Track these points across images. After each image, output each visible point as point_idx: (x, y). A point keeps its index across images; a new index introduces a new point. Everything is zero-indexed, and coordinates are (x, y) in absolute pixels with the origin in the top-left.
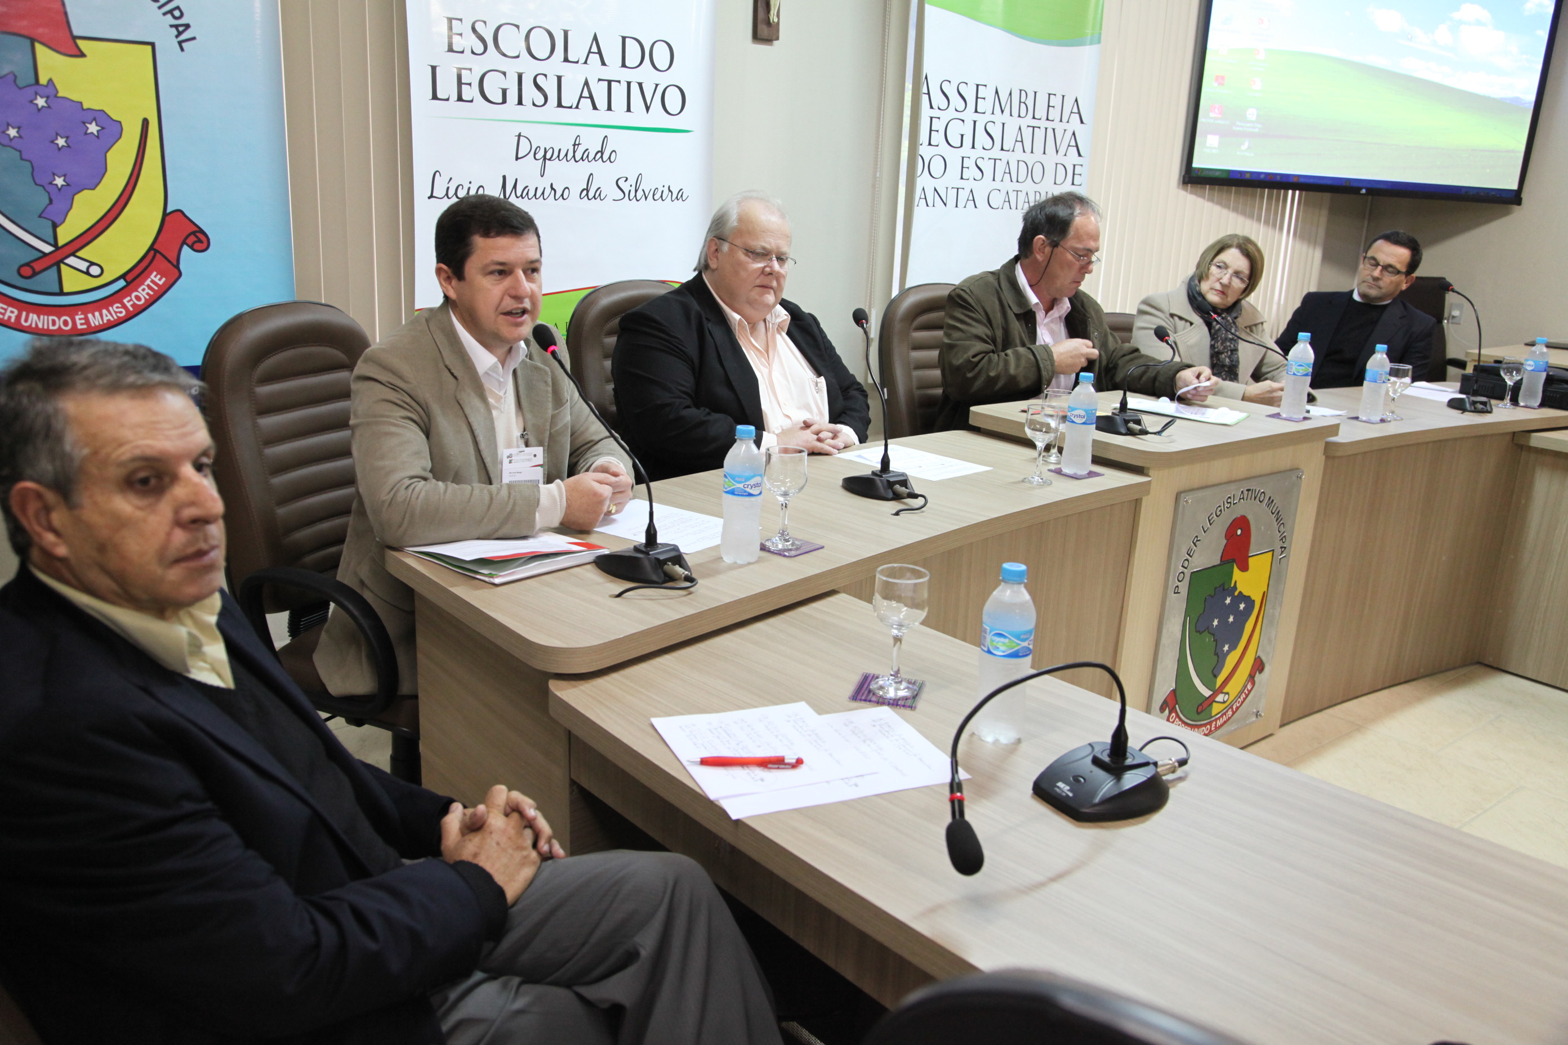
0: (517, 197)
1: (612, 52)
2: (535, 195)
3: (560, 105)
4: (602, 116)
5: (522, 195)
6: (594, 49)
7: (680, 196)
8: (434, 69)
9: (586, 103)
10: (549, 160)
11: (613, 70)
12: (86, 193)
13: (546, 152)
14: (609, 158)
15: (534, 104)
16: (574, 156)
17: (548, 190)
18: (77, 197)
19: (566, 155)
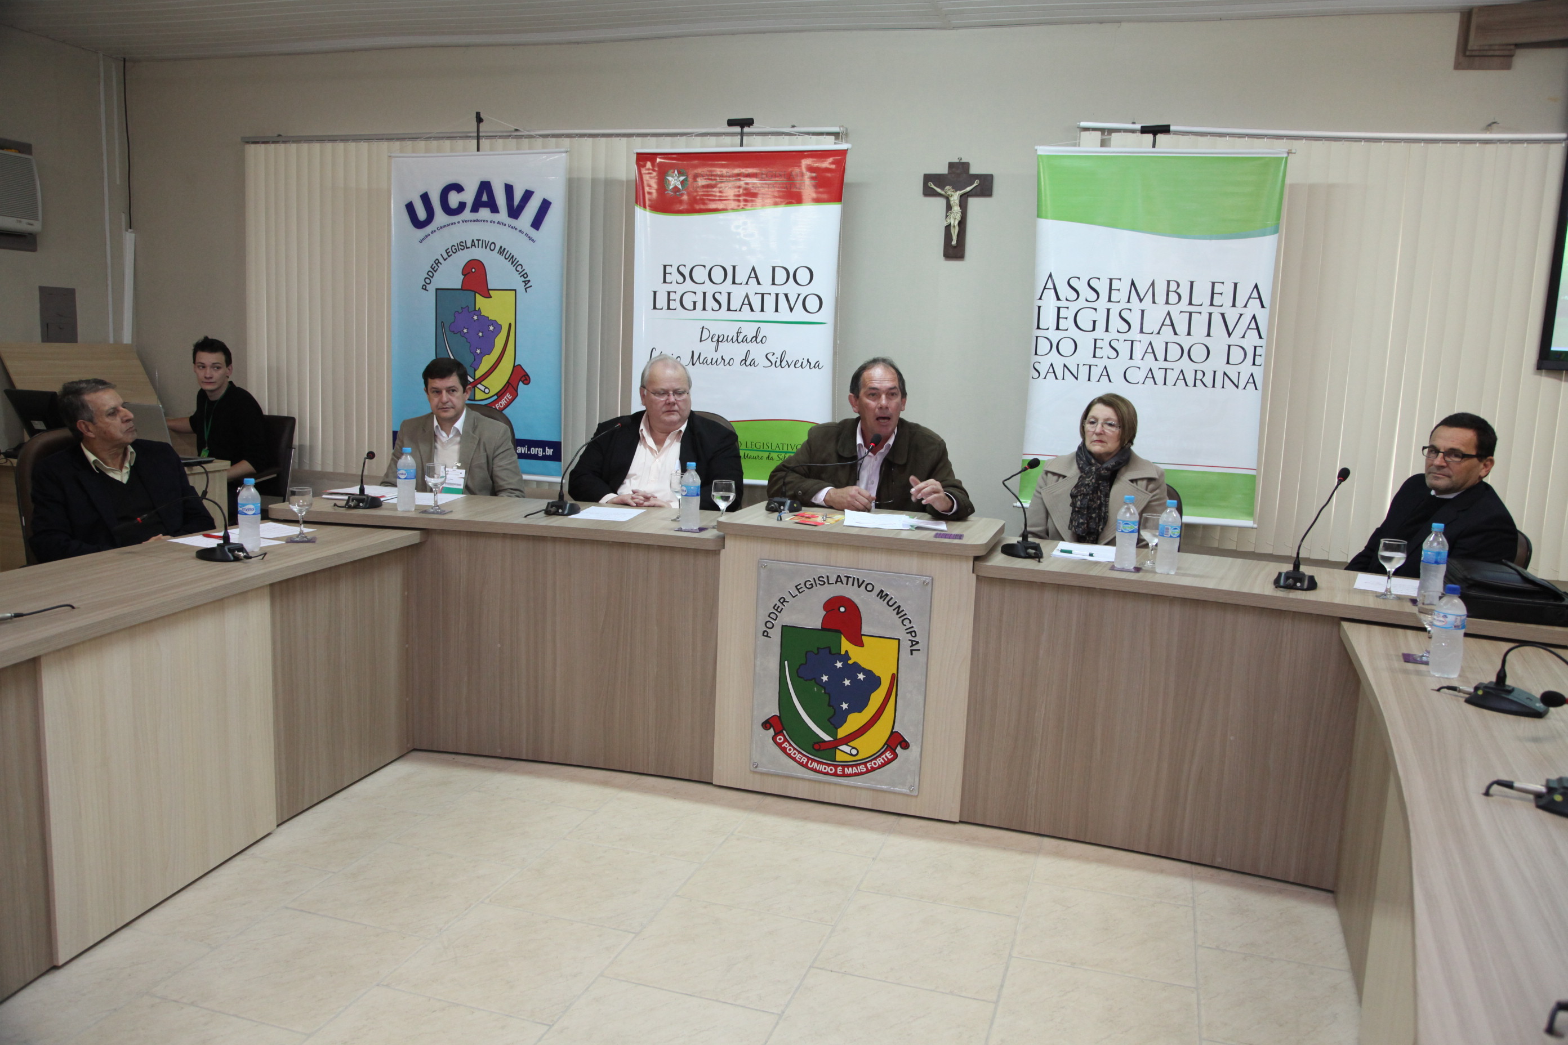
0: (700, 363)
1: (765, 277)
2: (711, 362)
3: (729, 309)
4: (758, 315)
5: (703, 362)
6: (753, 275)
7: (817, 365)
8: (655, 293)
9: (746, 308)
10: (721, 342)
11: (766, 286)
12: (487, 356)
13: (719, 337)
14: (761, 341)
15: (713, 310)
16: (737, 340)
17: (720, 359)
18: (484, 358)
19: (732, 339)
